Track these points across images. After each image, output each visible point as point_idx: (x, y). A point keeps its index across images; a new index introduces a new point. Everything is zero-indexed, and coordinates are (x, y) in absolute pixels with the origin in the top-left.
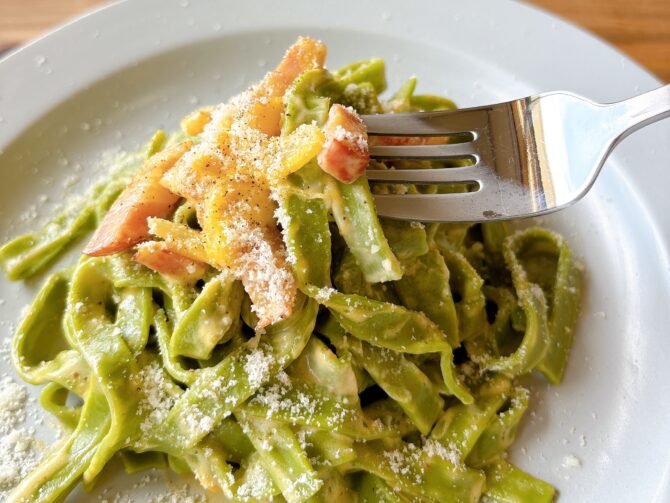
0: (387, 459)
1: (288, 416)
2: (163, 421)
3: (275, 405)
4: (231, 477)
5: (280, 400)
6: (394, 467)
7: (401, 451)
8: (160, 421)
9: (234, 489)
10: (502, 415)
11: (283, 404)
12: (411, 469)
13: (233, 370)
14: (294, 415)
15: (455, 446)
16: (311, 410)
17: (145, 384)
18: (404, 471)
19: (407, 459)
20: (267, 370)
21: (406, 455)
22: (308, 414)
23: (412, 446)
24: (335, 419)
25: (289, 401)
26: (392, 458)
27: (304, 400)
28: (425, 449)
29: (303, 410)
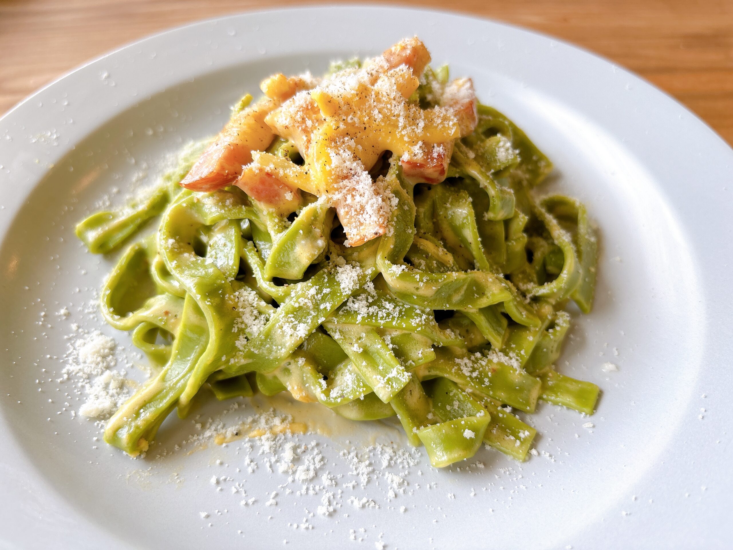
0: (458, 365)
1: (376, 320)
2: (259, 335)
3: (364, 311)
4: (323, 382)
5: (368, 307)
6: (466, 372)
7: (469, 359)
8: (256, 335)
9: (327, 392)
10: (551, 331)
11: (371, 310)
12: (480, 373)
13: (326, 280)
14: (382, 318)
15: (515, 355)
16: (396, 314)
17: (240, 304)
18: (475, 375)
19: (476, 366)
20: (356, 278)
21: (473, 362)
22: (393, 318)
23: (478, 355)
24: (418, 320)
25: (376, 307)
26: (463, 364)
27: (389, 306)
28: (489, 357)
29: (388, 315)
